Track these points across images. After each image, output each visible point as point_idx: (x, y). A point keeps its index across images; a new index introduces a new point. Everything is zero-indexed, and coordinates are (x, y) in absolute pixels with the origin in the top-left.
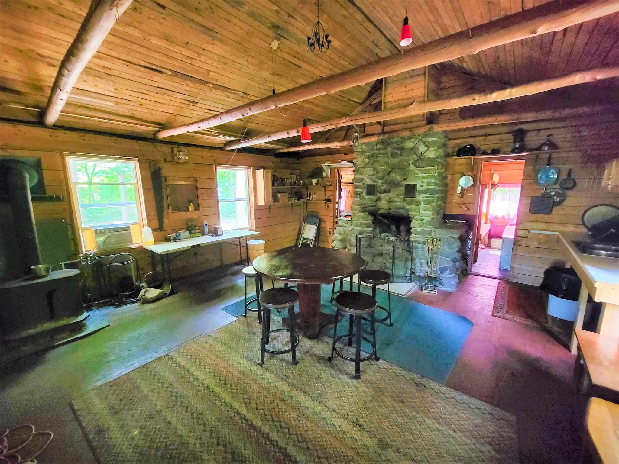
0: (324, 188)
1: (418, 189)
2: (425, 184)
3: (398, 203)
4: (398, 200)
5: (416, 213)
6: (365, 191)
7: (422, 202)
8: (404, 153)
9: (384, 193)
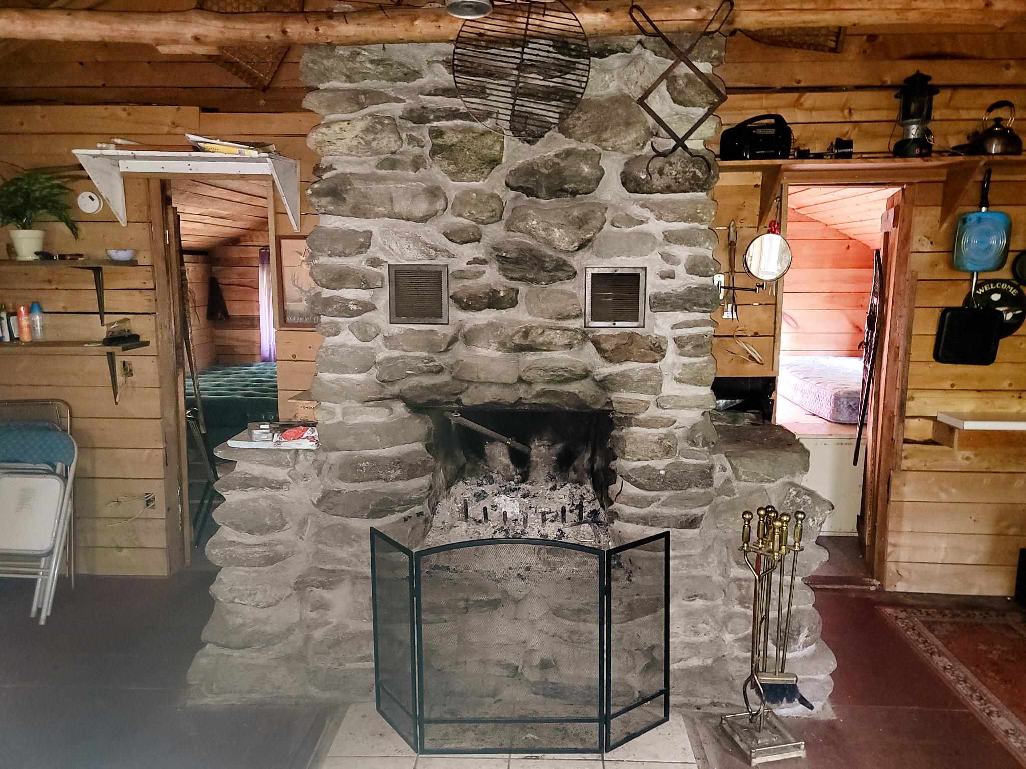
0: (91, 275)
1: (650, 291)
2: (680, 270)
3: (555, 355)
4: (559, 339)
5: (644, 397)
6: (383, 299)
7: (671, 348)
8: (579, 121)
9: (490, 306)
